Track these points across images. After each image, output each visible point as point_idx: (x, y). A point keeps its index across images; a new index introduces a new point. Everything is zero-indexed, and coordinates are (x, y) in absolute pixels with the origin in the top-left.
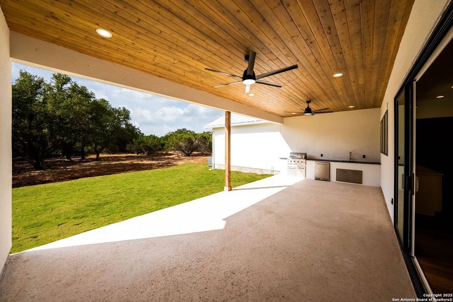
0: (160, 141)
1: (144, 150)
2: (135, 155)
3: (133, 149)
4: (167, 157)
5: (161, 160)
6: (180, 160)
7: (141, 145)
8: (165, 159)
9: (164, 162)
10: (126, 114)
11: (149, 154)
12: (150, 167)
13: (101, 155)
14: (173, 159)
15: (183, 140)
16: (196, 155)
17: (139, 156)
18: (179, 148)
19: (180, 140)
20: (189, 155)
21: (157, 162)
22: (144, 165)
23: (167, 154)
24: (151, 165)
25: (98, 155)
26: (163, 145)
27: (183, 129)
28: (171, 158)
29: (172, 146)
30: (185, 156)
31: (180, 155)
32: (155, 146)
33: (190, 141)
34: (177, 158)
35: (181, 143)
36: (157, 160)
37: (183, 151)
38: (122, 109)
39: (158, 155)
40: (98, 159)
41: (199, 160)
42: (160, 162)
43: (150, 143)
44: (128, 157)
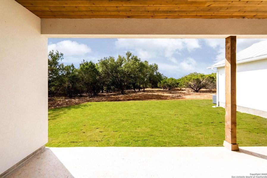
0: (176, 81)
1: (167, 87)
2: (162, 89)
3: (161, 86)
4: (180, 92)
5: (175, 94)
6: (189, 94)
7: (165, 84)
8: (179, 93)
9: (176, 95)
10: (156, 67)
11: (169, 89)
12: (165, 98)
13: (145, 89)
14: (184, 94)
15: (192, 80)
16: (203, 92)
17: (164, 91)
18: (190, 86)
19: (189, 80)
20: (197, 91)
21: (172, 95)
22: (163, 96)
23: (180, 90)
24: (167, 96)
25: (144, 89)
26: (178, 84)
27: (195, 73)
28: (183, 93)
29: (184, 84)
30: (194, 92)
31: (190, 91)
32: (173, 85)
33: (198, 81)
34: (187, 93)
35: (190, 83)
36: (173, 93)
37: (193, 89)
38: (154, 64)
39: (175, 90)
40: (144, 91)
41: (206, 96)
42: (174, 95)
43: (170, 82)
44: (158, 91)
